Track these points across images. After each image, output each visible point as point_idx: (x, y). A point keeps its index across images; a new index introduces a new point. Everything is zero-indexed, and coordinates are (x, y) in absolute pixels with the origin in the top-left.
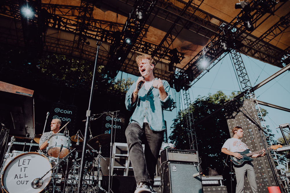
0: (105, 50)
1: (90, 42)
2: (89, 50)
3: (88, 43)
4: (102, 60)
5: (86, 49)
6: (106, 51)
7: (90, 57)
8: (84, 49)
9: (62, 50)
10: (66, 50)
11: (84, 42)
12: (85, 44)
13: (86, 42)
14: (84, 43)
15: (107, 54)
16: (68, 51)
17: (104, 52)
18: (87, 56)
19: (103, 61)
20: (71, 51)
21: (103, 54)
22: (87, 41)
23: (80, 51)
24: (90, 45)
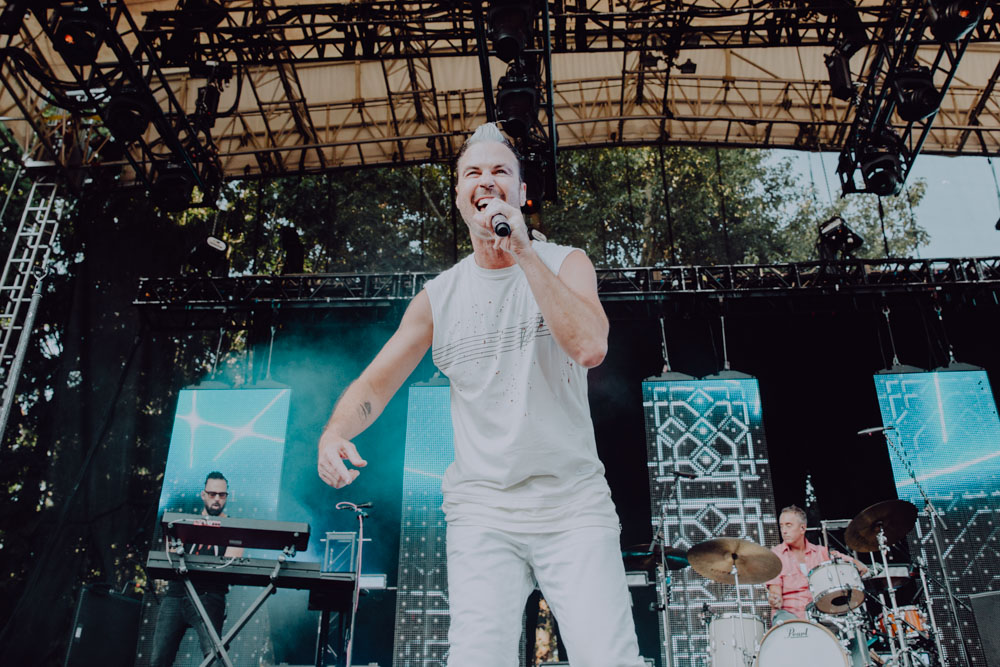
0: (759, 74)
1: (693, 61)
2: (692, 94)
3: (689, 67)
4: (762, 127)
5: (678, 95)
6: (769, 77)
7: (701, 125)
8: (669, 97)
9: (576, 128)
10: (589, 126)
11: (670, 64)
12: (675, 72)
13: (678, 67)
14: (667, 71)
15: (778, 92)
16: (601, 125)
17: (763, 85)
18: (688, 124)
19: (768, 130)
20: (614, 125)
21: (760, 96)
22: (681, 60)
23: (652, 112)
24: (699, 72)
